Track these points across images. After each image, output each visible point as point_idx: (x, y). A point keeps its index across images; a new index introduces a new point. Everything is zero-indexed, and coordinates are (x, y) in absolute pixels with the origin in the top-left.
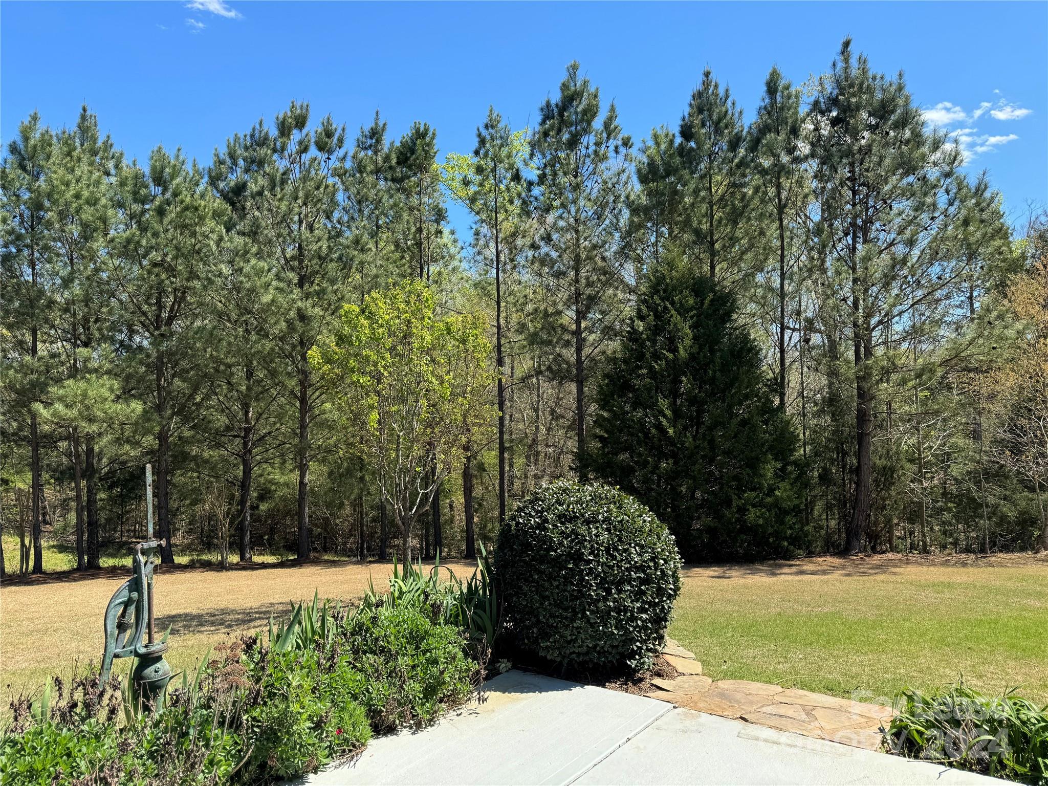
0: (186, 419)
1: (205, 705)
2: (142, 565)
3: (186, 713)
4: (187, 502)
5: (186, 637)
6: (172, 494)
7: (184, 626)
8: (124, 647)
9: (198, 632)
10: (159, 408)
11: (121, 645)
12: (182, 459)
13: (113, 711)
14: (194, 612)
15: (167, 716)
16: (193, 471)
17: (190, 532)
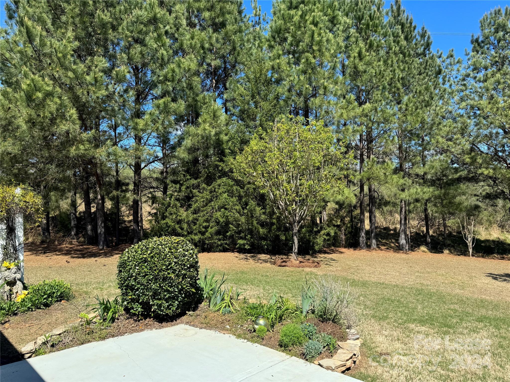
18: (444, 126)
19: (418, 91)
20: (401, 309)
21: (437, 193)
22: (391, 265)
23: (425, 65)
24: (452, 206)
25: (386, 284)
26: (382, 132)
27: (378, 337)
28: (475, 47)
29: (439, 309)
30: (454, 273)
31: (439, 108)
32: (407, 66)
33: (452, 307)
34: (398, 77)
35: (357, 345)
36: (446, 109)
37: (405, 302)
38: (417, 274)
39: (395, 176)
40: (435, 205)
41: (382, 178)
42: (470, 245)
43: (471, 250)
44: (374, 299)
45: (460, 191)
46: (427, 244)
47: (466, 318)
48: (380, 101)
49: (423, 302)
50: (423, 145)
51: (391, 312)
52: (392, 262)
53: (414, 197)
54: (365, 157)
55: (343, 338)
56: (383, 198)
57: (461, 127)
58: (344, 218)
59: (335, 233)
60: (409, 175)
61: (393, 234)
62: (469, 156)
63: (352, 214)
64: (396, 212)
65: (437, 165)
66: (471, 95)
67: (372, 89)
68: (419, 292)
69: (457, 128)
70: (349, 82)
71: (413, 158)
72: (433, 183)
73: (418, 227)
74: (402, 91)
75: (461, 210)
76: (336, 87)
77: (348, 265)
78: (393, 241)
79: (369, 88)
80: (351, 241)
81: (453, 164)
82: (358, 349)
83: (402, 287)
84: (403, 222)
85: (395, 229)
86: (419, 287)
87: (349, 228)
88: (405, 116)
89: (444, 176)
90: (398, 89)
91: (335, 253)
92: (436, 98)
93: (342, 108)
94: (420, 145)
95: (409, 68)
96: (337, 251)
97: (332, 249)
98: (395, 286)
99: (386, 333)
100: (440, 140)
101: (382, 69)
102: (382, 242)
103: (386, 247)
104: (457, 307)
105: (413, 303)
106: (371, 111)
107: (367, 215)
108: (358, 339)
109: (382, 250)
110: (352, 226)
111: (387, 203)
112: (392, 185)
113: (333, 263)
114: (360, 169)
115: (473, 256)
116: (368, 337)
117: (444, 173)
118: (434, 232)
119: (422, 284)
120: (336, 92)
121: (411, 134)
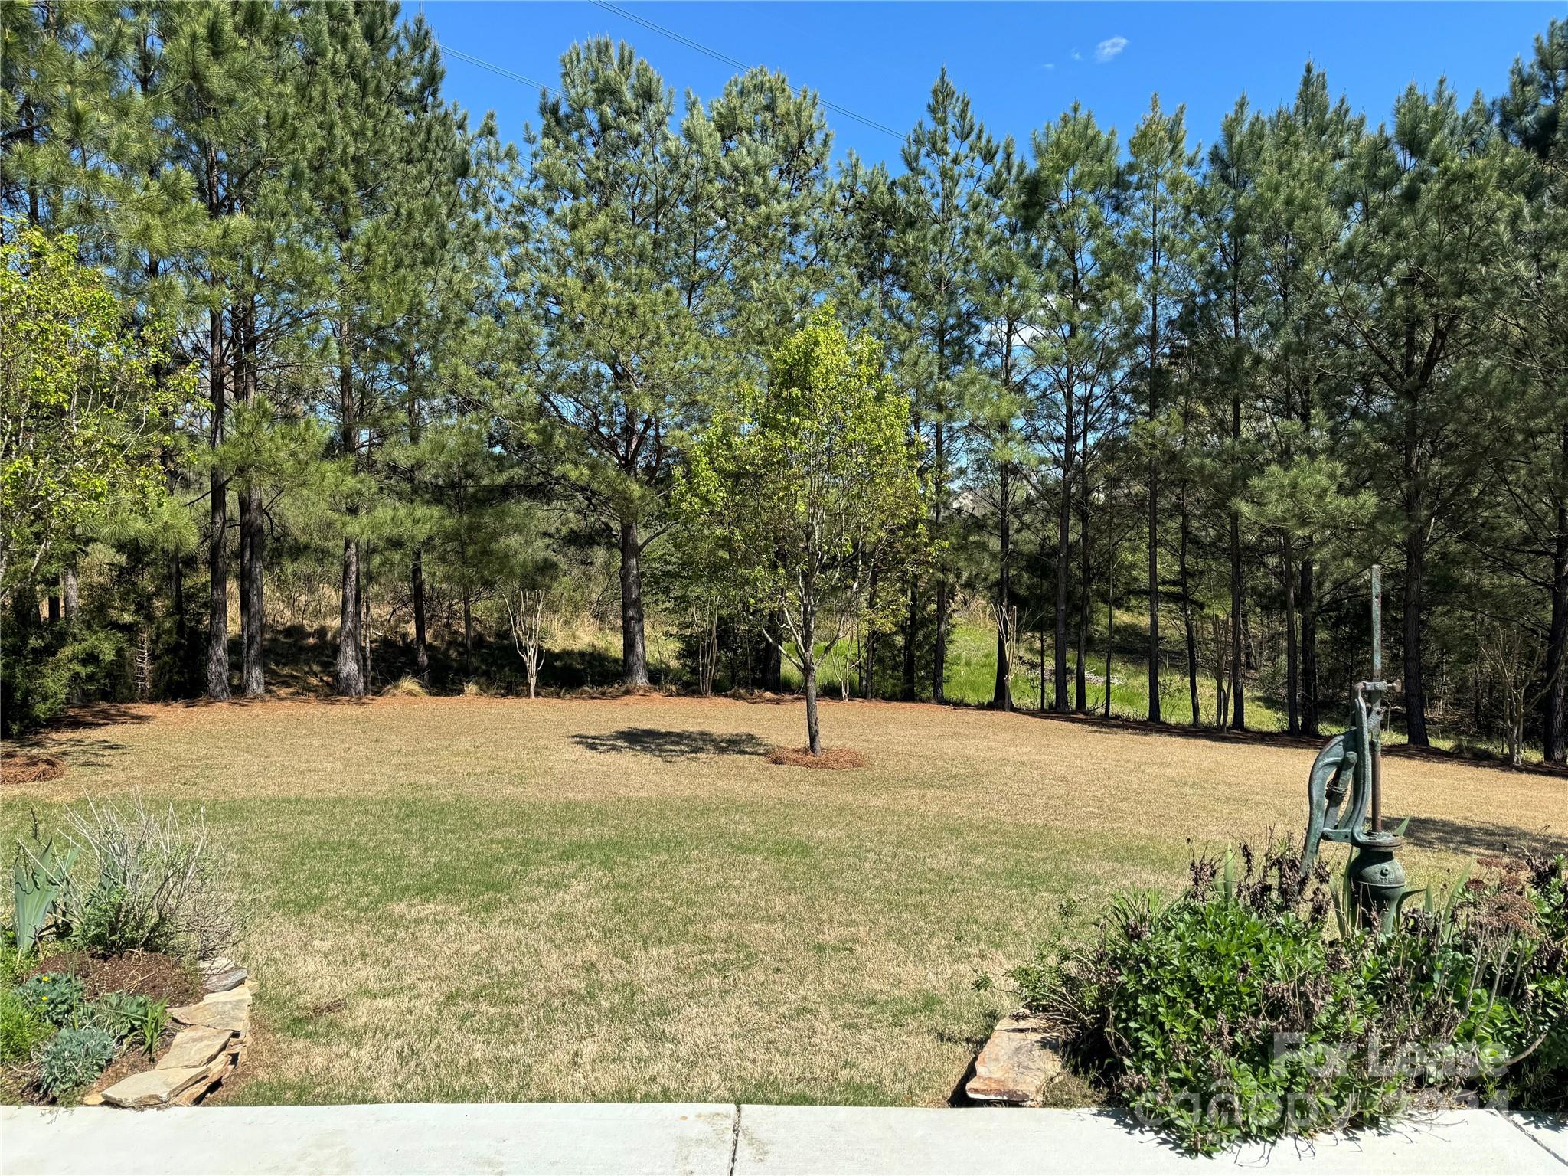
0: (1453, 525)
1: (1460, 947)
2: (1364, 713)
3: (1428, 948)
4: (1453, 657)
5: (1443, 855)
6: (1427, 641)
7: (1440, 839)
8: (1336, 827)
9: (1463, 852)
10: (1409, 504)
11: (1332, 822)
12: (1445, 588)
13: (1319, 910)
14: (1459, 822)
15: (1398, 943)
16: (1462, 607)
17: (1458, 704)
18: (473, 332)
19: (403, 212)
20: (361, 868)
21: (449, 523)
22: (316, 742)
23: (422, 136)
24: (489, 563)
25: (307, 802)
26: (286, 320)
27: (300, 963)
28: (548, 127)
29: (468, 846)
30: (496, 744)
31: (460, 275)
32: (370, 123)
33: (499, 834)
34: (344, 151)
35: (242, 1001)
36: (480, 284)
37: (371, 844)
38: (396, 760)
39: (329, 466)
40: (443, 559)
41: (289, 467)
42: (532, 665)
43: (533, 681)
44: (275, 850)
45: (510, 520)
46: (417, 673)
47: (535, 857)
48: (284, 215)
49: (422, 836)
50: (414, 378)
51: (332, 881)
52: (320, 734)
53: (386, 532)
54: (228, 395)
55: (190, 992)
56: (286, 534)
57: (517, 342)
58: (150, 600)
59: (119, 652)
60: (370, 465)
61: (314, 646)
62: (535, 426)
63: (179, 586)
64: (325, 578)
65: (452, 441)
66: (538, 259)
67: (254, 168)
68: (409, 809)
69: (507, 341)
70: (170, 121)
71: (386, 414)
72: (437, 495)
73: (392, 622)
74: (355, 197)
75: (511, 574)
76: (125, 126)
77: (170, 758)
78: (316, 668)
79: (246, 164)
80: (176, 677)
81: (491, 446)
82: (244, 1014)
83: (359, 802)
84: (350, 608)
85: (321, 632)
86: (405, 794)
87: (169, 632)
88: (362, 279)
89: (469, 476)
90: (343, 191)
91: (115, 722)
92: (454, 244)
93: (146, 207)
94: (404, 380)
95: (376, 133)
96: (125, 714)
97: (102, 711)
98: (335, 801)
99: (325, 946)
100: (463, 369)
101: (291, 111)
102: (279, 675)
103: (292, 690)
104: (510, 832)
105: (395, 842)
106: (253, 242)
107: (232, 586)
108: (241, 982)
109: (281, 699)
110: (180, 626)
111: (298, 551)
112: (320, 493)
113: (110, 757)
114: (214, 433)
115: (537, 694)
116: (268, 971)
117: (469, 468)
118: (435, 637)
119: (414, 787)
120: (121, 145)
121: (381, 340)
